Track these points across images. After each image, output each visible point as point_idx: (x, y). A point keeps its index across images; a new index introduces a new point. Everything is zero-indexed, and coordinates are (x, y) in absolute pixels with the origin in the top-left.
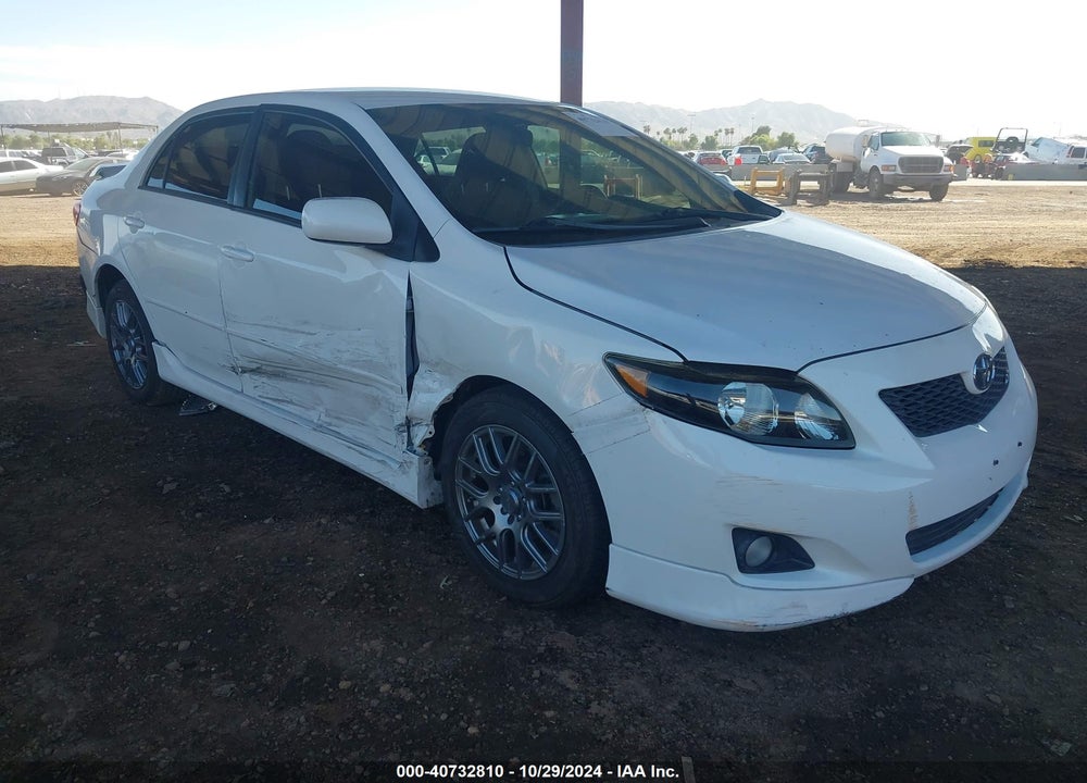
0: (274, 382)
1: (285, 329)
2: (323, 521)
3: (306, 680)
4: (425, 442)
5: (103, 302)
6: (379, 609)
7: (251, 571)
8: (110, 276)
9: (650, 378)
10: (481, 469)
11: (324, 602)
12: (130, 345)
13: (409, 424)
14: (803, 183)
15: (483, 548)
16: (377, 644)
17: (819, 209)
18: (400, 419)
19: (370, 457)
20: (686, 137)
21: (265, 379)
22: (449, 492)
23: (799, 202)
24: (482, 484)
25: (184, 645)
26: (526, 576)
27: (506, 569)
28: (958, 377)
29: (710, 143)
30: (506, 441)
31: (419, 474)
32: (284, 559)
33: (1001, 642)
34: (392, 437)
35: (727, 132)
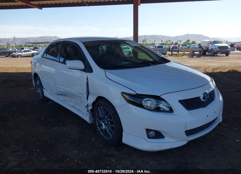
0: (64, 97)
1: (66, 86)
2: (72, 126)
3: (61, 158)
4: (90, 110)
5: (35, 80)
6: (79, 144)
7: (55, 136)
8: (36, 75)
9: (129, 97)
10: (100, 116)
11: (68, 142)
12: (39, 89)
13: (87, 106)
14: (195, 52)
15: (101, 132)
16: (76, 152)
17: (198, 58)
18: (86, 105)
19: (81, 113)
20: (171, 42)
21: (63, 96)
22: (95, 120)
23: (194, 57)
24: (100, 119)
25: (38, 150)
26: (109, 139)
27: (105, 137)
28: (199, 97)
29: (176, 44)
30: (104, 110)
31: (89, 116)
32: (62, 134)
33: (210, 156)
34: (84, 109)
35: (180, 41)
